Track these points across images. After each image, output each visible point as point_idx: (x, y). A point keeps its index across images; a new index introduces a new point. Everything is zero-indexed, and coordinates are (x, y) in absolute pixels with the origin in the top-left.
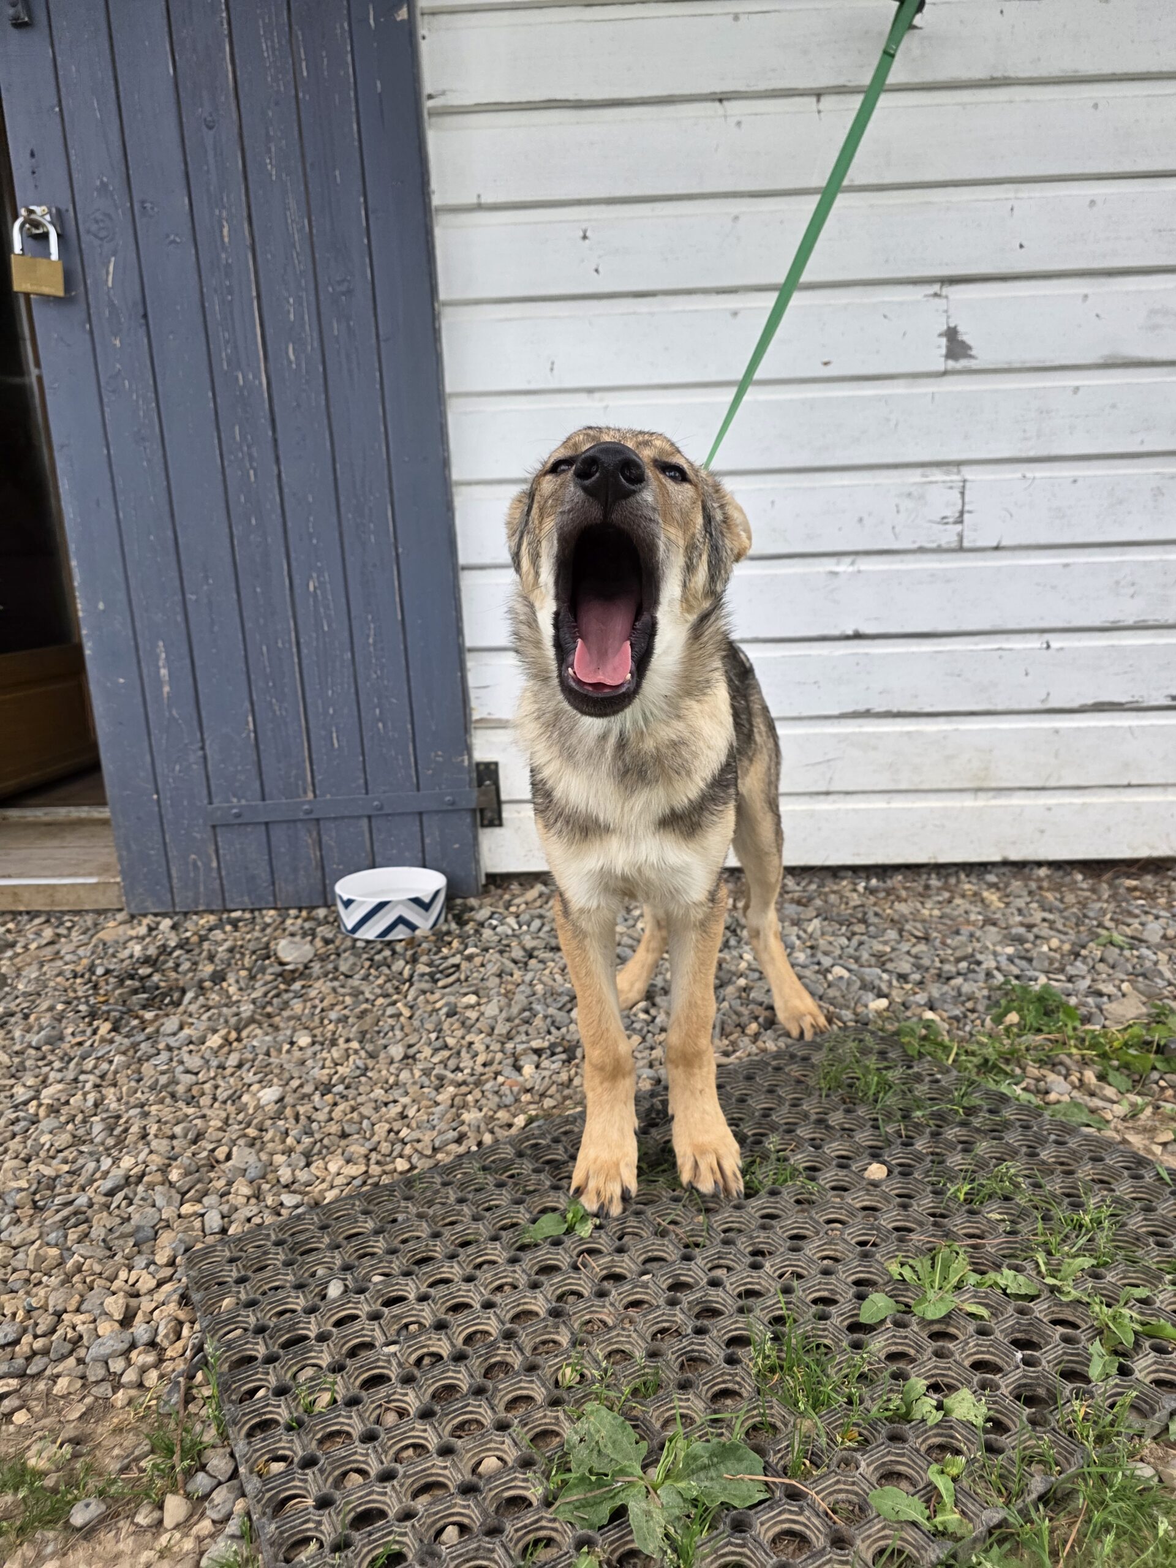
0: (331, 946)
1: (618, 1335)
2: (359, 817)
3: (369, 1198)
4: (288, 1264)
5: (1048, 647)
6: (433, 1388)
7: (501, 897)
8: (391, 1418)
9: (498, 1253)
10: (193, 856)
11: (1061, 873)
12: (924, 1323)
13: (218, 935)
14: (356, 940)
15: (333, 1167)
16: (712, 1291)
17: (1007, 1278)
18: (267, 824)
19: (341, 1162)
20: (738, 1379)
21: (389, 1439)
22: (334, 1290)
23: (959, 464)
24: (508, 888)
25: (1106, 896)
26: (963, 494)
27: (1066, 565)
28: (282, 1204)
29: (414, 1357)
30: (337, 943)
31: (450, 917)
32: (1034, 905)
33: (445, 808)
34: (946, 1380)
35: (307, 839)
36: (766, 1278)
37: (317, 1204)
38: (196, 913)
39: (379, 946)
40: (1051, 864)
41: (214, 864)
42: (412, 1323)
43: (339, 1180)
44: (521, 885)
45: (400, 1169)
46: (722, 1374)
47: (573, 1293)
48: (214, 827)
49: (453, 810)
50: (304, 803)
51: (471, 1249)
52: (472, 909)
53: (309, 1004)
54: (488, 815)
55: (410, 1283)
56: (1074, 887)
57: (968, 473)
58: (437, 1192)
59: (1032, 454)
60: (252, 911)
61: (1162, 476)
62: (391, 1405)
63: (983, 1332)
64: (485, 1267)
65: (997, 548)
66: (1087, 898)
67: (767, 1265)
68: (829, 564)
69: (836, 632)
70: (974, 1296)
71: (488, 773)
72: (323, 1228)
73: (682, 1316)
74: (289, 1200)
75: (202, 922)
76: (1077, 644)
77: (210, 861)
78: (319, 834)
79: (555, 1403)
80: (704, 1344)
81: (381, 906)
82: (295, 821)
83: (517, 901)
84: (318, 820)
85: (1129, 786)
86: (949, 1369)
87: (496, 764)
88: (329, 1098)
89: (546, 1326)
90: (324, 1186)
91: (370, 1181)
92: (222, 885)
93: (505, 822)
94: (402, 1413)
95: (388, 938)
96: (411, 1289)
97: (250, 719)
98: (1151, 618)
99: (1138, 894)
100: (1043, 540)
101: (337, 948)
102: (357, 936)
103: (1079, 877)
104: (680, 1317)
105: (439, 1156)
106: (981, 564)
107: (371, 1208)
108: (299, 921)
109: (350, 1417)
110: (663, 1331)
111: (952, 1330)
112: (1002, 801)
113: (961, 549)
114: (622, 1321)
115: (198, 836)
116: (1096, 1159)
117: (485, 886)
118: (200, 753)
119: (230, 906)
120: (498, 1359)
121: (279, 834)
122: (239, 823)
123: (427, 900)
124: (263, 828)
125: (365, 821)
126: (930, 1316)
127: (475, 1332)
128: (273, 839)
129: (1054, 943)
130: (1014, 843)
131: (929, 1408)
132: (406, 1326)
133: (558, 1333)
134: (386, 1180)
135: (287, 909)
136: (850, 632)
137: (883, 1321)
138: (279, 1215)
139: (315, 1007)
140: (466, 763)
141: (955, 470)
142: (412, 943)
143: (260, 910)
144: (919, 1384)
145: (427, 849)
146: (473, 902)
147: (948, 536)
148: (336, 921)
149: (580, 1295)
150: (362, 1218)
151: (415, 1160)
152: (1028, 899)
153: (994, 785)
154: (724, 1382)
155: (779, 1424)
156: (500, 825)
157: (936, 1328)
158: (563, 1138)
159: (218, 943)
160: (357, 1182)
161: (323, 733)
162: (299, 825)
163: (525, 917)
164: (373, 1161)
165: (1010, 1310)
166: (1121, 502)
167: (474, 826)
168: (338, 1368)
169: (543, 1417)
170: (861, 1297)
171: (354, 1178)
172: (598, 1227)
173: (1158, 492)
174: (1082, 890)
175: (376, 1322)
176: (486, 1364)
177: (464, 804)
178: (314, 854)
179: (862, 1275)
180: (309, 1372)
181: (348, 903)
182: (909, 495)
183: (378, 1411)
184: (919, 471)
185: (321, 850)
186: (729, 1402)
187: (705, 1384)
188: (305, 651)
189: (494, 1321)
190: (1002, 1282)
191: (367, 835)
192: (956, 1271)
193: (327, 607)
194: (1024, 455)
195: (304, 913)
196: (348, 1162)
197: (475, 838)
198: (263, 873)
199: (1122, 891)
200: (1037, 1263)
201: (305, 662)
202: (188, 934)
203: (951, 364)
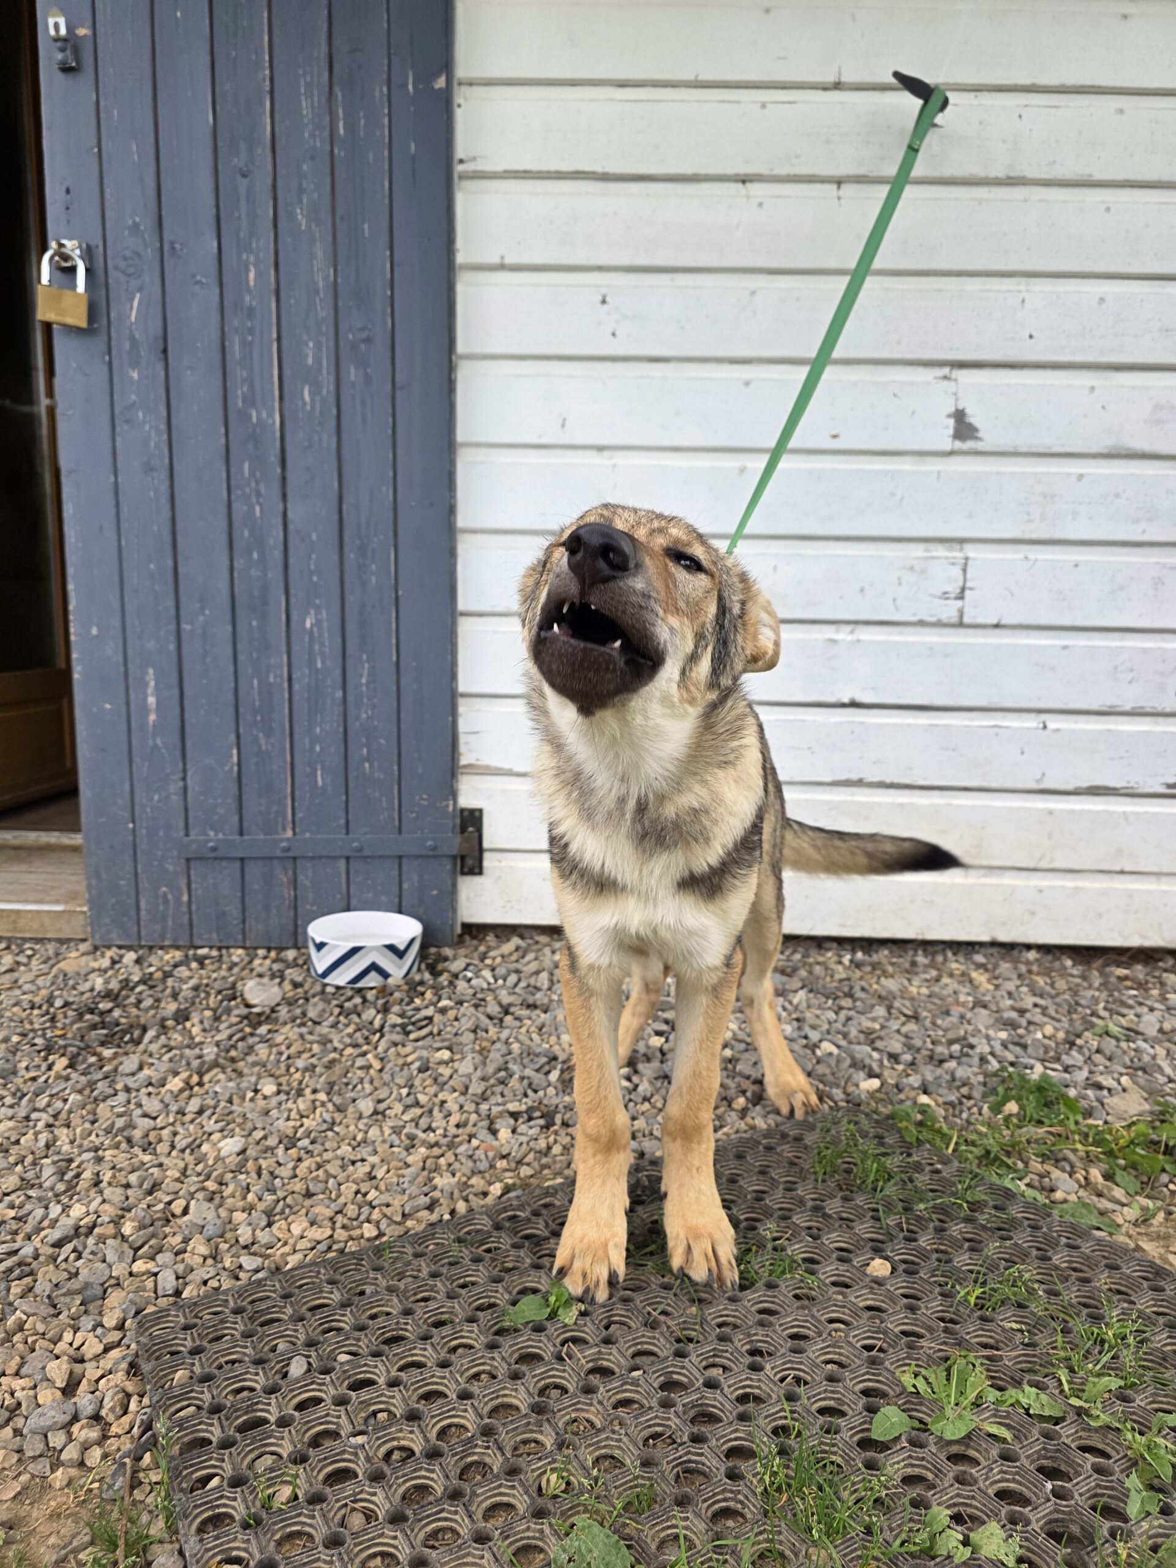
0: (300, 990)
1: (607, 1438)
2: (336, 858)
3: (334, 1265)
4: (247, 1335)
5: (1045, 727)
6: (403, 1488)
7: (476, 948)
8: (357, 1521)
9: (474, 1336)
10: (164, 889)
11: (1050, 957)
12: (943, 1443)
13: (182, 971)
14: (325, 985)
15: (296, 1230)
16: (709, 1393)
17: (1028, 1396)
18: (242, 860)
19: (306, 1224)
20: (740, 1497)
21: (356, 1545)
22: (297, 1368)
23: (962, 541)
24: (483, 939)
25: (1096, 984)
26: (964, 570)
27: (1065, 647)
28: (240, 1267)
29: (383, 1450)
30: (307, 987)
31: (423, 966)
32: (1024, 989)
33: (425, 852)
34: (969, 1510)
35: (283, 878)
36: (766, 1382)
37: (278, 1269)
38: (161, 948)
39: (349, 993)
40: (1041, 948)
41: (185, 898)
42: (381, 1411)
43: (302, 1245)
44: (497, 937)
45: (367, 1235)
46: (724, 1491)
47: (557, 1386)
48: (188, 860)
49: (434, 855)
50: (282, 840)
51: (446, 1330)
52: (446, 959)
53: (274, 1050)
54: (470, 862)
55: (379, 1364)
56: (1064, 973)
57: (971, 551)
58: (409, 1263)
59: (1035, 536)
60: (220, 949)
61: (1164, 566)
62: (357, 1506)
63: (1007, 1457)
64: (460, 1351)
65: (997, 626)
66: (1078, 985)
67: (768, 1367)
68: (829, 632)
69: (832, 699)
70: (995, 1416)
71: (472, 820)
72: (286, 1296)
73: (677, 1421)
74: (249, 1262)
75: (167, 957)
76: (1073, 726)
77: (181, 895)
78: (295, 874)
79: (539, 1514)
80: (702, 1455)
81: (355, 951)
82: (271, 858)
83: (492, 954)
84: (295, 859)
85: (1122, 872)
86: (973, 1498)
87: (481, 811)
88: (293, 1152)
89: (528, 1424)
90: (287, 1249)
91: (335, 1247)
92: (191, 920)
93: (485, 870)
94: (369, 1516)
95: (359, 985)
96: (381, 1372)
97: (235, 752)
98: (1149, 705)
99: (1129, 983)
100: (1043, 621)
101: (306, 992)
102: (327, 980)
103: (1069, 963)
104: (674, 1422)
105: (409, 1223)
106: (980, 640)
107: (338, 1277)
108: (268, 962)
109: (313, 1517)
110: (656, 1436)
111: (972, 1453)
112: (993, 880)
113: (961, 625)
114: (611, 1422)
115: (171, 868)
116: (1114, 1267)
117: (461, 936)
118: (181, 784)
119: (197, 942)
120: (475, 1458)
121: (254, 872)
122: (214, 857)
123: (402, 947)
124: (238, 864)
125: (342, 864)
126: (948, 1436)
127: (450, 1426)
128: (248, 876)
129: (1049, 1030)
130: (1003, 924)
131: (955, 1544)
132: (375, 1414)
133: (541, 1432)
134: (352, 1247)
135: (256, 948)
136: (846, 700)
137: (897, 1439)
138: (237, 1278)
139: (281, 1053)
140: (451, 809)
141: (958, 547)
142: (383, 991)
143: (228, 948)
144: (941, 1514)
145: (405, 894)
146: (447, 952)
147: (949, 611)
148: (307, 963)
149: (565, 1390)
150: (327, 1288)
151: (383, 1226)
152: (1018, 983)
153: (985, 863)
154: (725, 1500)
155: (788, 1553)
156: (480, 873)
157: (955, 1449)
158: (544, 1211)
159: (182, 981)
160: (322, 1247)
161: (308, 770)
162: (275, 862)
163: (500, 971)
164: (338, 1225)
165: (1036, 1433)
166: (1121, 588)
167: (454, 873)
168: (300, 1459)
169: (527, 1530)
170: (872, 1410)
171: (319, 1242)
172: (583, 1314)
173: (1159, 582)
174: (1073, 976)
175: (342, 1408)
176: (462, 1464)
177: (445, 850)
178: (288, 893)
179: (870, 1384)
180: (268, 1460)
181: (320, 946)
182: (912, 568)
183: (343, 1512)
184: (922, 546)
185: (295, 889)
186: (730, 1523)
187: (705, 1501)
188: (296, 687)
189: (471, 1415)
190: (1024, 1401)
191: (344, 877)
192: (973, 1385)
193: (322, 644)
194: (1027, 536)
195: (273, 954)
196: (312, 1224)
197: (454, 886)
198: (235, 912)
199: (1113, 979)
200: (1060, 1380)
201: (296, 698)
202: (152, 969)
203: (958, 445)
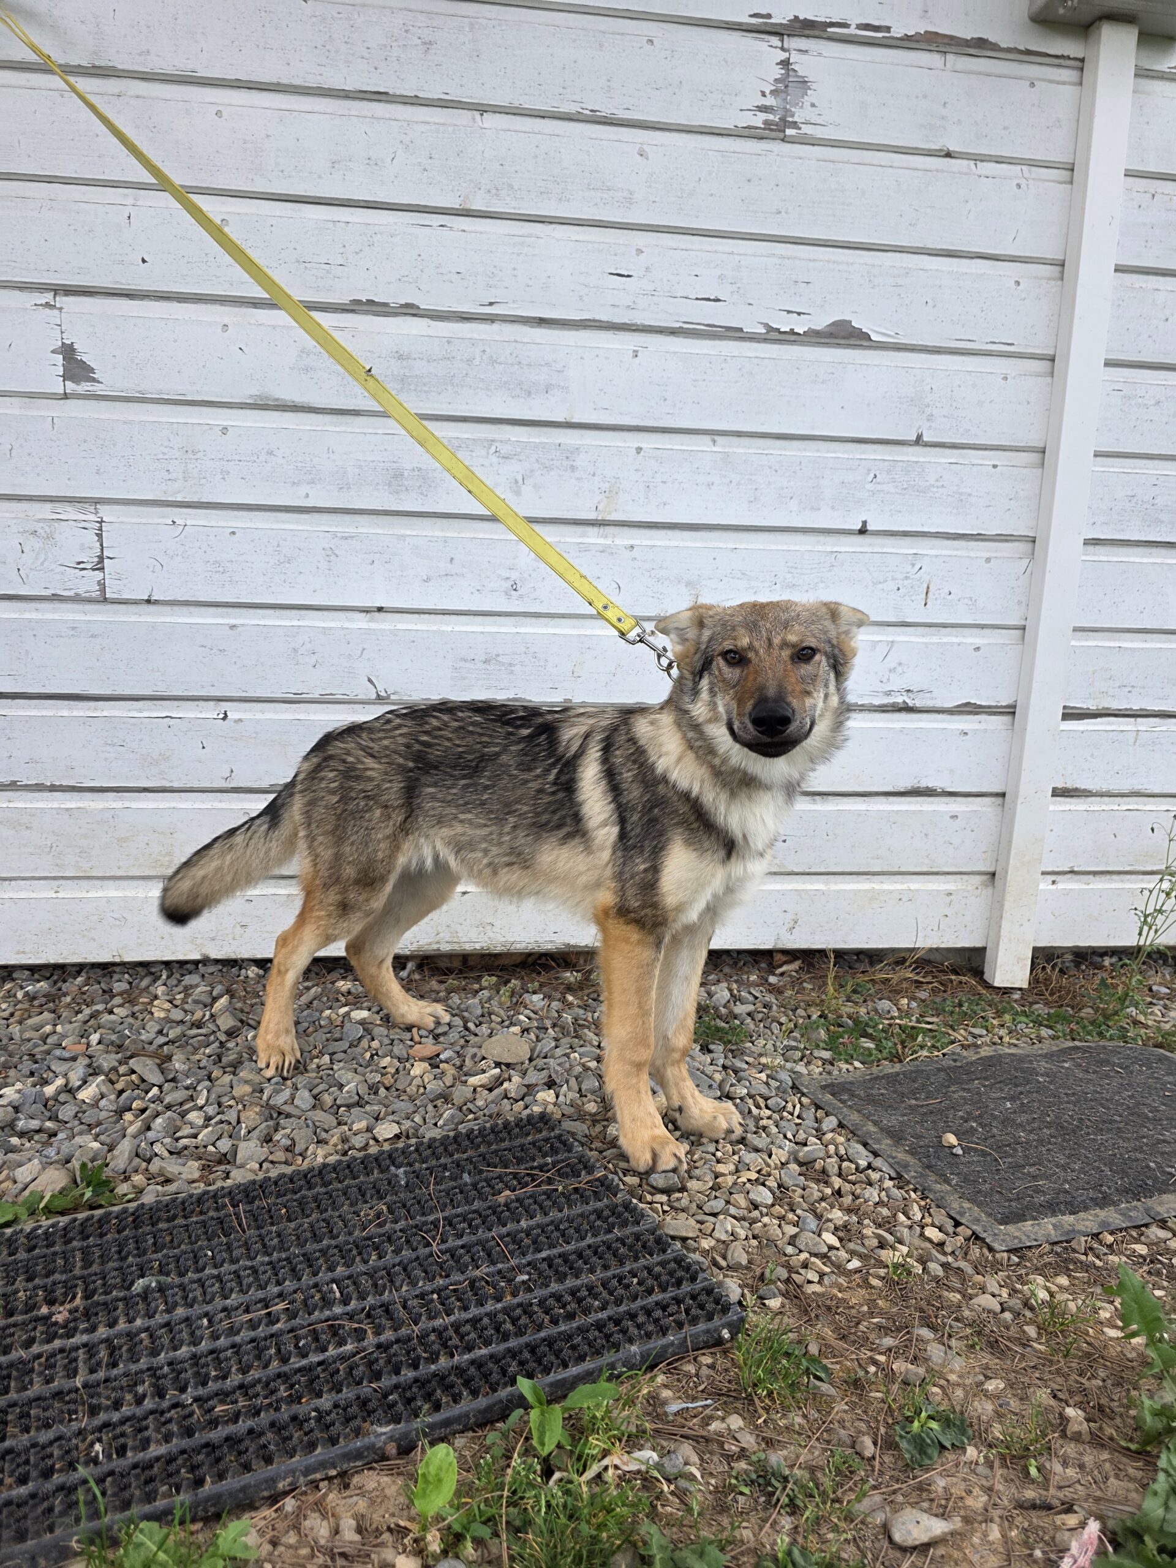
5: (226, 718)
23: (97, 501)
26: (100, 536)
57: (106, 512)
59: (179, 498)
61: (334, 534)
65: (148, 601)
76: (259, 716)
98: (339, 692)
100: (204, 597)
106: (134, 618)
113: (105, 600)
141: (92, 509)
147: (88, 583)
173: (331, 554)
182: (35, 532)
184: (48, 506)
194: (170, 498)
203: (71, 386)
